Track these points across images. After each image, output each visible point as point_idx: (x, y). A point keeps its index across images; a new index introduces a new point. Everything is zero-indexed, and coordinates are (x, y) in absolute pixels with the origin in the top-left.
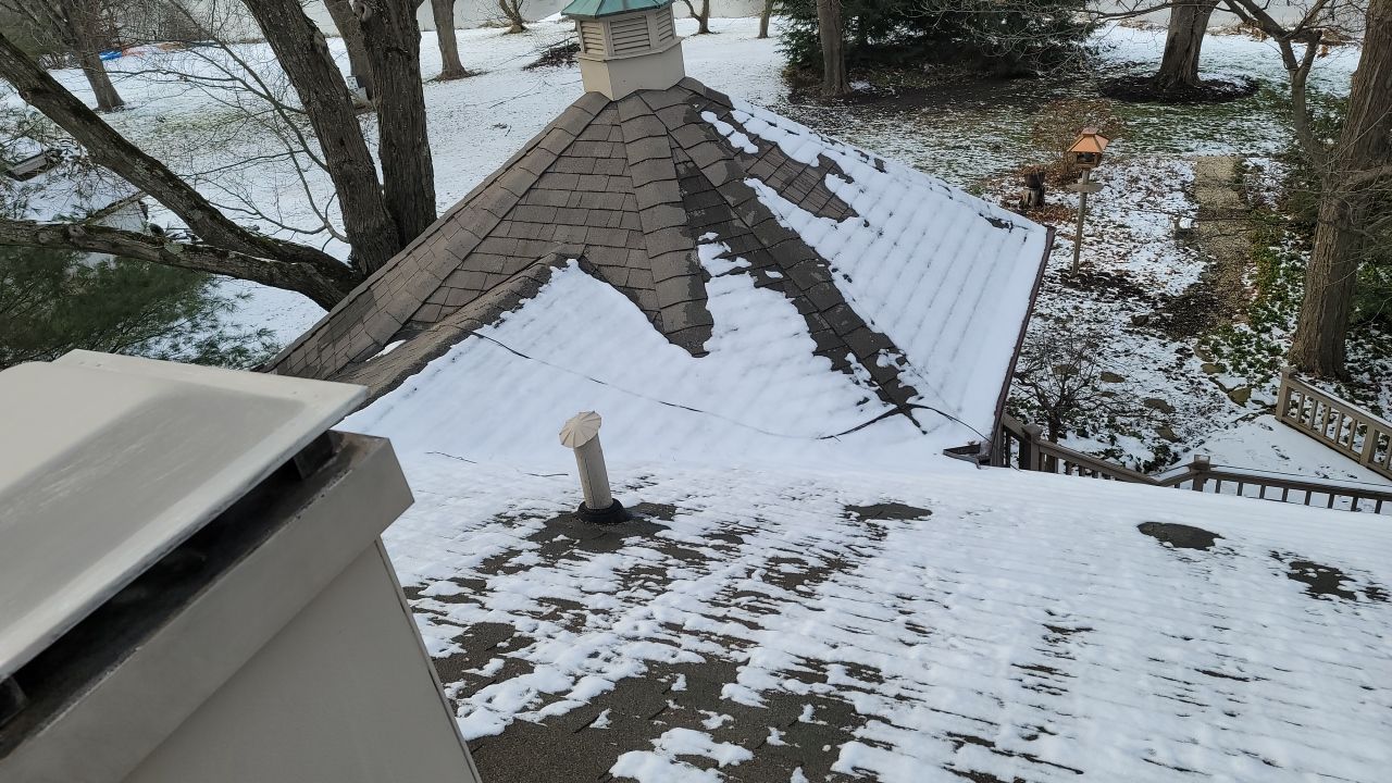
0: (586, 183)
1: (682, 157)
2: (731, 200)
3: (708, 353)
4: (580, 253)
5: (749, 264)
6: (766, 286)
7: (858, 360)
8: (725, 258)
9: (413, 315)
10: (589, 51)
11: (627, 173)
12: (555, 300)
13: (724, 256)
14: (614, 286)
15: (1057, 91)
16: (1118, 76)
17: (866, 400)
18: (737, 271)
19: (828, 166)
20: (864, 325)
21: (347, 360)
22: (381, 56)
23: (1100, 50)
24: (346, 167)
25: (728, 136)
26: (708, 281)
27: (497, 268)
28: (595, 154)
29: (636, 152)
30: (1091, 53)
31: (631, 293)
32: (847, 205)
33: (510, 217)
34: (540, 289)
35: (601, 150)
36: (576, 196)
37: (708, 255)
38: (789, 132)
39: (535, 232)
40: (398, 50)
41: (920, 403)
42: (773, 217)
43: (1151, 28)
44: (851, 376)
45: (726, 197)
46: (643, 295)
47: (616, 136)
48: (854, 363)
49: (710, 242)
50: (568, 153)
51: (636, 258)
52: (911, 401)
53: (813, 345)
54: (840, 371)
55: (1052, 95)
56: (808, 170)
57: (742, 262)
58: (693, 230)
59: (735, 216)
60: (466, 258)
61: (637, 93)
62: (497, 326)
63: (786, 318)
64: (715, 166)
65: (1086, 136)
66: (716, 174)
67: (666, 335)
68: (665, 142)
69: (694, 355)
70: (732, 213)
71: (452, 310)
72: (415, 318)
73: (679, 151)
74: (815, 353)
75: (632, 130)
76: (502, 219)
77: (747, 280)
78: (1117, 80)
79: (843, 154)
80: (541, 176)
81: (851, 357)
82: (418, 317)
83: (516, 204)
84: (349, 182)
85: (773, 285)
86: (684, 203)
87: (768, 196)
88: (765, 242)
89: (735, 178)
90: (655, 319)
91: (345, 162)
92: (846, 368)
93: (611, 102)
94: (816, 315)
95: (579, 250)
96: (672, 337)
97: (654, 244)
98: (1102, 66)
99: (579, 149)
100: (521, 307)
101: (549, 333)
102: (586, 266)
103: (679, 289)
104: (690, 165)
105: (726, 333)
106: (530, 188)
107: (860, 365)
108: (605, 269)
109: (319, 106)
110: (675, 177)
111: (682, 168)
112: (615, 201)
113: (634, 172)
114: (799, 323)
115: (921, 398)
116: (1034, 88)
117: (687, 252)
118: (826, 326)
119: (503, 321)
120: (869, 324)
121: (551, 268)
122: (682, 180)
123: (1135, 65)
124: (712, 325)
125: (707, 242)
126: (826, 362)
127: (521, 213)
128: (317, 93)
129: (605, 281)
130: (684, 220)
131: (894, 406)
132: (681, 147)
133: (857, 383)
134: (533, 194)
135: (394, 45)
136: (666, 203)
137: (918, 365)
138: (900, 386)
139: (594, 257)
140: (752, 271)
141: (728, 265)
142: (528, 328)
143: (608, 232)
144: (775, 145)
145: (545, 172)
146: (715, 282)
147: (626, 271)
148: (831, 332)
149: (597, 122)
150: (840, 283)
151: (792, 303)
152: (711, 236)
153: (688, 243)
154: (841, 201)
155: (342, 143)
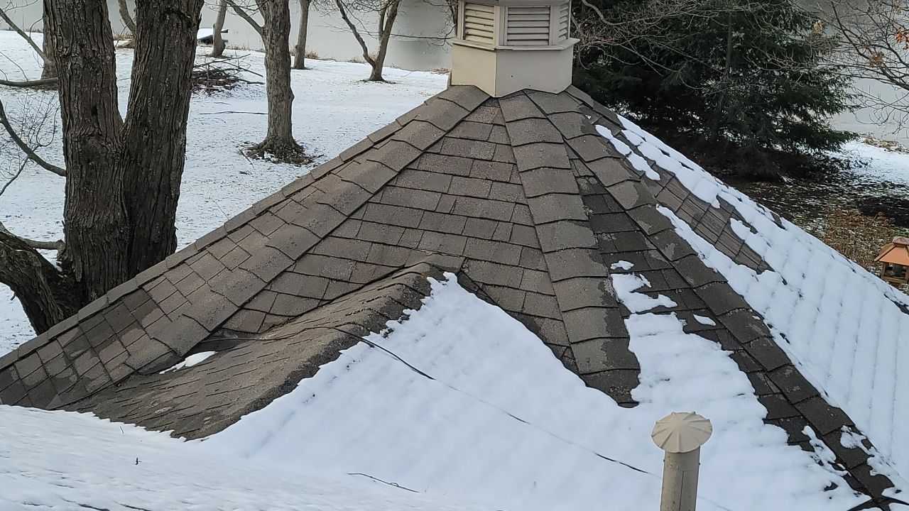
0: (460, 186)
1: (583, 171)
2: (645, 227)
3: (637, 403)
4: (458, 266)
5: (674, 304)
6: (697, 332)
7: (819, 436)
8: (645, 293)
9: (225, 322)
10: (469, 38)
11: (516, 180)
12: (444, 316)
13: (643, 290)
14: (505, 311)
15: (810, 202)
16: (877, 195)
17: (834, 486)
18: (660, 310)
19: (729, 211)
20: (818, 395)
21: (127, 371)
22: (156, 19)
23: (851, 165)
24: (92, 142)
25: (627, 155)
26: (627, 317)
27: (344, 274)
28: (473, 154)
29: (526, 158)
30: (841, 165)
31: (531, 323)
32: (759, 256)
33: (359, 215)
34: (423, 300)
35: (476, 151)
36: (449, 201)
37: (624, 285)
38: (683, 165)
39: (394, 236)
40: (179, 13)
41: (898, 497)
42: (696, 254)
43: (899, 150)
44: (812, 453)
45: (641, 223)
46: (545, 325)
47: (498, 136)
48: (814, 441)
49: (625, 272)
50: (437, 149)
51: (532, 280)
52: (887, 493)
53: (763, 411)
54: (798, 447)
55: (805, 205)
56: (711, 210)
57: (664, 301)
58: (605, 255)
59: (651, 246)
60: (299, 259)
61: (524, 92)
62: (386, 336)
63: (726, 373)
64: (622, 186)
65: (897, 245)
66: (626, 196)
67: (581, 375)
68: (562, 150)
69: (620, 404)
70: (648, 243)
71: (281, 320)
72: (228, 325)
73: (578, 163)
74: (766, 421)
75: (519, 133)
76: (349, 218)
77: (673, 324)
78: (878, 200)
79: (740, 200)
80: (400, 173)
81: (808, 431)
82: (233, 325)
83: (367, 202)
84: (89, 161)
85: (703, 332)
86: (589, 223)
87: (683, 229)
88: (691, 281)
89: (645, 204)
90: (565, 354)
91: (91, 135)
92: (805, 445)
93: (491, 97)
94: (761, 375)
95: (457, 263)
96: (590, 379)
97: (558, 266)
98: (856, 182)
99: (450, 146)
100: (407, 318)
101: (447, 353)
102: (467, 283)
103: (591, 323)
104: (593, 181)
105: (657, 382)
106: (386, 185)
107: (820, 442)
108: (492, 289)
109: (81, 63)
110: (577, 191)
111: (583, 182)
112: (502, 211)
113: (527, 179)
114: (741, 381)
115: (898, 491)
116: (783, 195)
117: (600, 280)
118: (775, 389)
119: (391, 331)
120: (823, 395)
121: (429, 278)
122: (585, 197)
123: (893, 186)
124: (638, 370)
125: (621, 271)
126: (780, 434)
127: (373, 212)
128: (82, 46)
129: (494, 303)
130: (593, 242)
131: (868, 498)
132: (580, 159)
133: (821, 463)
134: (390, 192)
135: (176, 6)
136: (570, 220)
137: (884, 452)
138: (872, 473)
139: (478, 273)
140: (680, 313)
141: (650, 303)
142: (422, 344)
143: (495, 246)
144: (674, 176)
145: (406, 168)
146: (637, 320)
147: (521, 295)
148: (782, 398)
149: (472, 118)
150: (779, 341)
151: (730, 356)
152: (626, 265)
153: (600, 269)
154: (751, 250)
155: (94, 112)
